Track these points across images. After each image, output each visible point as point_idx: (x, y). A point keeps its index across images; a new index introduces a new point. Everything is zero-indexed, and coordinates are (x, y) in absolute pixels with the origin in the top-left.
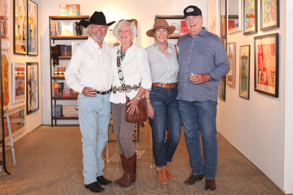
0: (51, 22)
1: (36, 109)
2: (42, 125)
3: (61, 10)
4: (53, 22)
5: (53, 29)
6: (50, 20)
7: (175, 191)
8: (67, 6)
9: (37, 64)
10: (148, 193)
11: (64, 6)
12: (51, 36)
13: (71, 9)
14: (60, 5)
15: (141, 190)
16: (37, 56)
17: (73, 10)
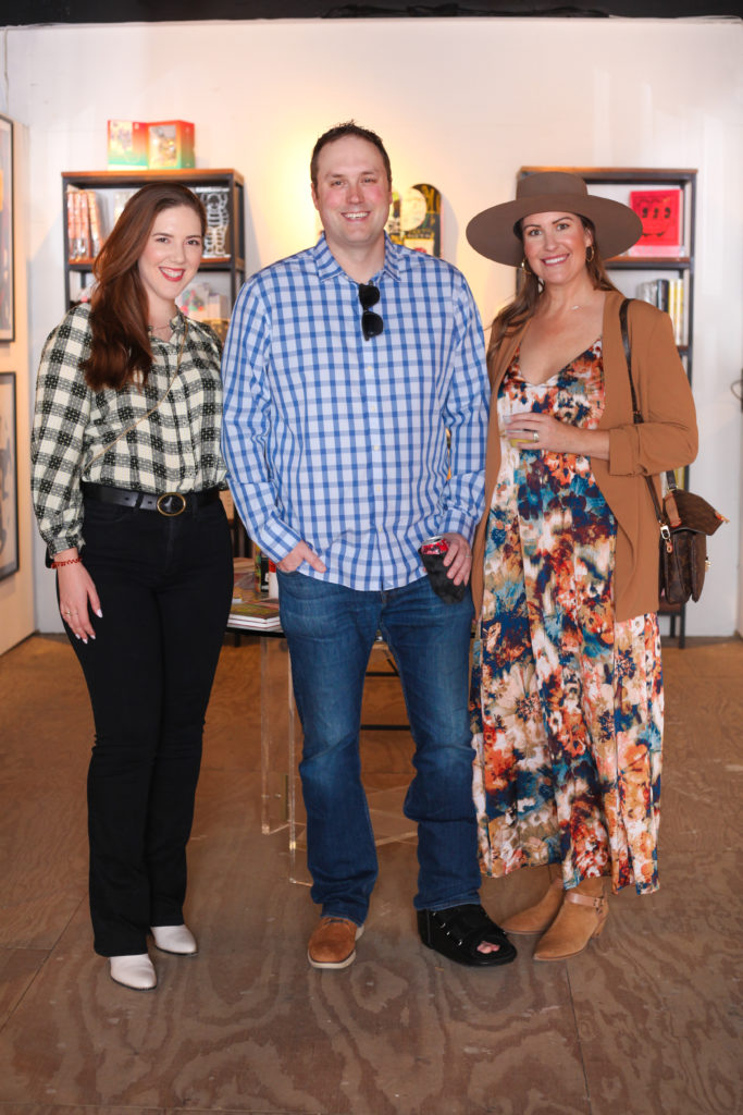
0: (70, 197)
1: (8, 570)
2: (36, 634)
3: (114, 144)
4: (78, 197)
5: (79, 227)
6: (65, 189)
7: (598, 1018)
8: (137, 127)
9: (11, 378)
10: (470, 1025)
11: (129, 127)
12: (72, 258)
13: (155, 141)
14: (109, 123)
15: (438, 1007)
16: (12, 344)
17: (165, 145)
